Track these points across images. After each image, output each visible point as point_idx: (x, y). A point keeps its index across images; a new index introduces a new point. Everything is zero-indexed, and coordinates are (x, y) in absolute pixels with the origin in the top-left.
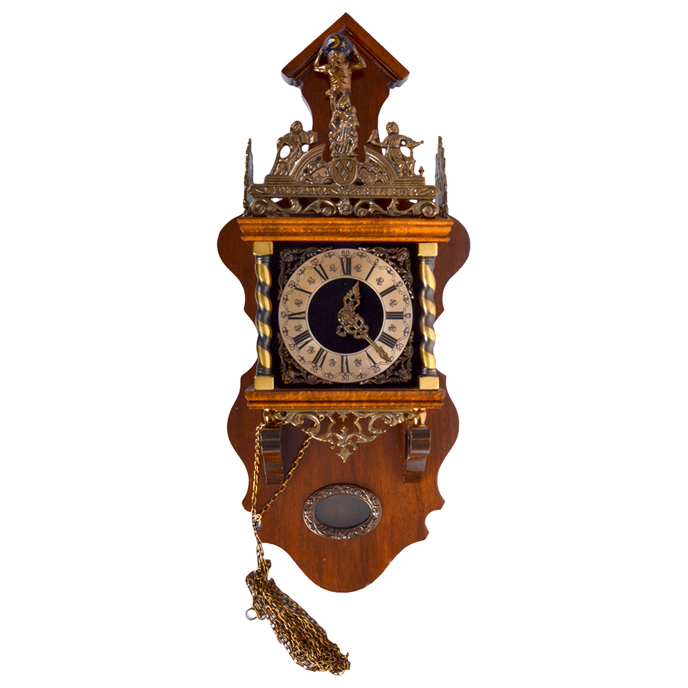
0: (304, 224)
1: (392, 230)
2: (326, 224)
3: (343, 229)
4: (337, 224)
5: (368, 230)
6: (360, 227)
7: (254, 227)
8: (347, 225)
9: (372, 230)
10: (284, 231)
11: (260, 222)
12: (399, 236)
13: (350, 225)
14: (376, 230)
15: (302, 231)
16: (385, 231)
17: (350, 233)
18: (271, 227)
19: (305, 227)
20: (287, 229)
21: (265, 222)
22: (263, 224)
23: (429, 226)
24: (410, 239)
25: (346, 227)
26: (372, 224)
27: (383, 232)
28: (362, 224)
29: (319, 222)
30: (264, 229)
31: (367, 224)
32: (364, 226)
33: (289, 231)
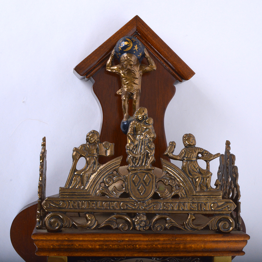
0: (100, 241)
1: (188, 246)
2: (123, 241)
3: (139, 245)
4: (134, 241)
5: (164, 246)
6: (156, 243)
7: (48, 243)
8: (143, 241)
9: (168, 246)
10: (80, 247)
11: (55, 239)
12: (195, 251)
13: (147, 241)
14: (173, 246)
15: (98, 247)
16: (182, 247)
17: (146, 249)
18: (66, 243)
19: (101, 243)
20: (82, 245)
21: (60, 239)
22: (57, 241)
23: (225, 242)
24: (206, 255)
25: (143, 243)
26: (169, 240)
27: (179, 247)
28: (159, 240)
29: (115, 239)
30: (59, 246)
31: (164, 241)
32: (161, 242)
33: (85, 247)
